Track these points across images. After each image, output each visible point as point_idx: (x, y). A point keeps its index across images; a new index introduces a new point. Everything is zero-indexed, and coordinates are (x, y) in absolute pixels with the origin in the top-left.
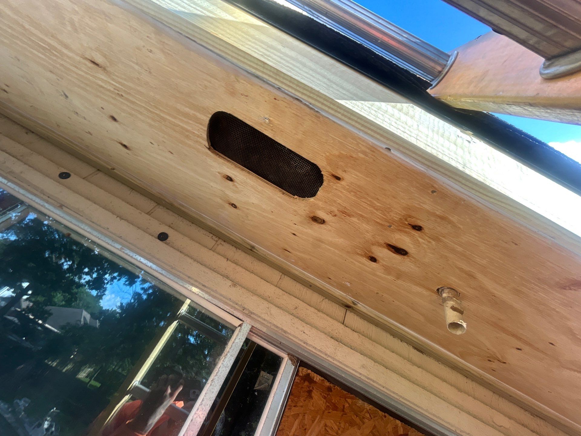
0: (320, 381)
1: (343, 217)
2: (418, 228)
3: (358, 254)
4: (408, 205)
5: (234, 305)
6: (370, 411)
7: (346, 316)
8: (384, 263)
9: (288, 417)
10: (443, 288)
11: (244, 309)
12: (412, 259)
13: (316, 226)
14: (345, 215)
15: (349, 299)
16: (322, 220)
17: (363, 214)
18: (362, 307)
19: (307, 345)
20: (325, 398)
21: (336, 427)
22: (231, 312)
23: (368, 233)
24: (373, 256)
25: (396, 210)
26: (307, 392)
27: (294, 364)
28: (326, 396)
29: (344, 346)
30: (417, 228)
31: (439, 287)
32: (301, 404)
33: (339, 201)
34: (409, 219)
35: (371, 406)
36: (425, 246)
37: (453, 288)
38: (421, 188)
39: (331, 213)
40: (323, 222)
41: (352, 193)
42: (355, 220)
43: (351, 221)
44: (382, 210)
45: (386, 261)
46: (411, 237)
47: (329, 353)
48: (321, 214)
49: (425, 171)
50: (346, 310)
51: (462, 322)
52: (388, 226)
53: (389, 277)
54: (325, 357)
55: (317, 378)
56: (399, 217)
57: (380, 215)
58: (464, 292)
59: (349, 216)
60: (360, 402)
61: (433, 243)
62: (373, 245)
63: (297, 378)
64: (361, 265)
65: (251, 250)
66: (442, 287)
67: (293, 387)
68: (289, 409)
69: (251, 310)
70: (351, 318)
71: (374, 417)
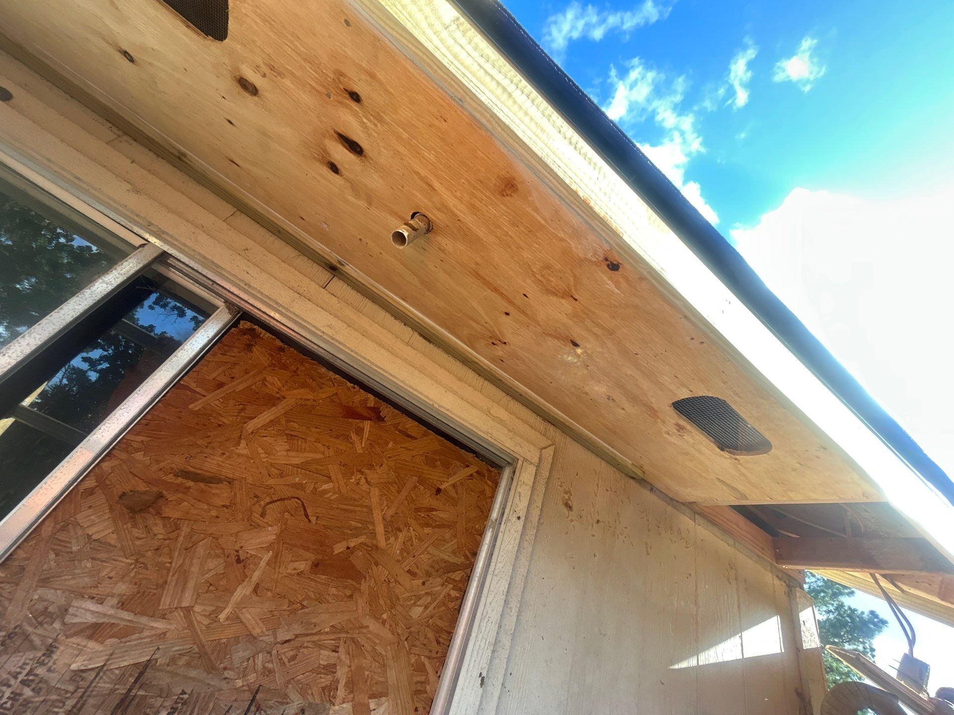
0: (269, 339)
1: (274, 78)
2: (355, 97)
3: (316, 159)
4: (331, 49)
6: (333, 380)
7: (331, 282)
8: (348, 174)
9: (209, 362)
11: (150, 224)
12: (370, 161)
13: (249, 100)
14: (275, 74)
15: (333, 257)
16: (254, 87)
17: (293, 71)
18: (351, 270)
19: (250, 288)
20: (272, 356)
21: (280, 385)
22: (127, 226)
23: (311, 111)
24: (333, 161)
25: (324, 62)
26: (246, 345)
27: (233, 314)
28: (275, 354)
29: (308, 301)
31: (411, 213)
32: (233, 354)
33: (259, 42)
34: (342, 78)
35: (337, 376)
36: (373, 133)
37: (424, 213)
38: (333, 14)
39: (257, 70)
40: (255, 91)
41: (267, 24)
42: (288, 82)
43: (286, 86)
44: (310, 62)
45: (348, 169)
46: (355, 116)
48: (250, 75)
50: (333, 276)
52: (327, 95)
53: (361, 203)
55: (266, 335)
56: (332, 76)
57: (311, 70)
60: (323, 370)
62: (324, 136)
64: (325, 182)
65: (180, 159)
68: (213, 355)
69: (162, 228)
70: (337, 285)
71: (339, 386)
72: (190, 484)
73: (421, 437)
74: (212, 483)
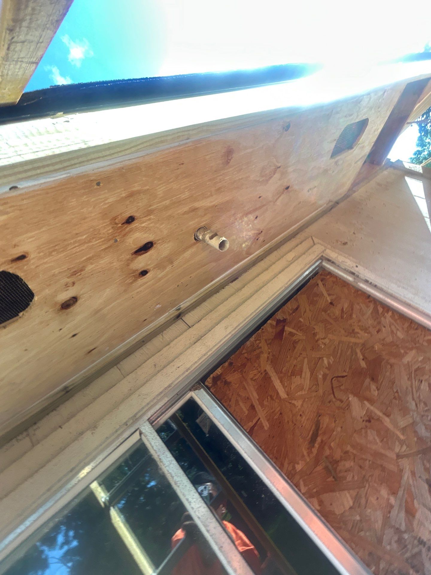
0: (222, 369)
1: (80, 277)
3: (132, 283)
4: (100, 213)
5: (116, 435)
7: (185, 321)
8: (152, 265)
9: (234, 411)
10: (196, 235)
11: (126, 424)
12: (159, 242)
13: (76, 308)
14: (79, 274)
15: (172, 312)
16: (72, 299)
17: (88, 256)
18: (184, 305)
19: (190, 369)
20: (235, 371)
21: (256, 371)
22: (122, 441)
23: (113, 263)
24: (141, 271)
25: (101, 226)
26: (225, 385)
27: (200, 388)
28: (234, 369)
29: (205, 336)
30: (130, 220)
31: (194, 237)
32: (231, 394)
33: (56, 271)
34: (117, 221)
35: (253, 336)
36: (151, 225)
37: (198, 228)
38: (87, 191)
39: (67, 287)
40: (74, 300)
41: (53, 253)
42: (89, 268)
43: (89, 271)
44: (93, 238)
45: (151, 263)
46: (137, 231)
47: (205, 352)
48: (64, 296)
49: (69, 175)
50: (180, 319)
51: (222, 239)
52: (115, 242)
53: (168, 269)
54: (206, 357)
55: (219, 371)
56: (110, 228)
57: (97, 242)
58: (204, 223)
59: (81, 270)
60: (248, 343)
61: (152, 217)
62: (128, 265)
63: (211, 390)
64: (144, 286)
65: (67, 392)
66: (194, 235)
67: (216, 396)
68: (230, 407)
69: (131, 416)
70: (189, 318)
71: (260, 337)
72: (319, 439)
73: (298, 302)
74: (319, 426)
